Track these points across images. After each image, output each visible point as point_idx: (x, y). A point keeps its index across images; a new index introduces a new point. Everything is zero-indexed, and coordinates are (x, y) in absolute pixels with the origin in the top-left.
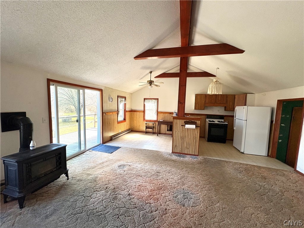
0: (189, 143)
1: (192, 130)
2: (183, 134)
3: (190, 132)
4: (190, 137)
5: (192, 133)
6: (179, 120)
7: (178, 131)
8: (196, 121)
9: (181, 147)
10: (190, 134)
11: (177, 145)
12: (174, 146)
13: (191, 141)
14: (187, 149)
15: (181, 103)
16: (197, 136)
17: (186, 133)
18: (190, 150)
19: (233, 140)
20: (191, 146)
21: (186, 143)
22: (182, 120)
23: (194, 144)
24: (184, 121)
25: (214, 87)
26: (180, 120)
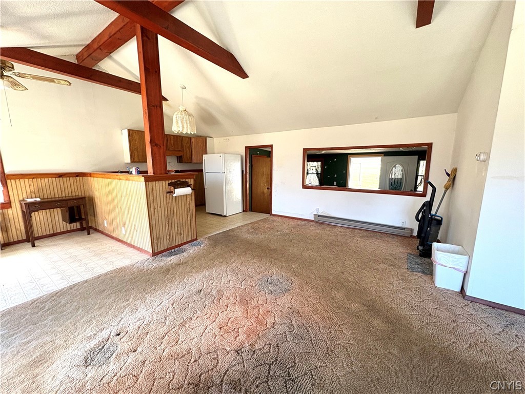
0: (181, 223)
1: (183, 198)
2: (169, 209)
3: (180, 203)
4: (181, 212)
5: (183, 204)
6: (157, 182)
7: (159, 205)
8: (187, 180)
9: (168, 237)
10: (180, 205)
11: (161, 235)
12: (155, 239)
13: (184, 218)
14: (179, 236)
15: (156, 145)
16: (191, 207)
17: (175, 204)
18: (185, 236)
19: (205, 205)
20: (184, 227)
21: (176, 225)
22: (164, 182)
23: (189, 222)
24: (167, 182)
26: (161, 182)
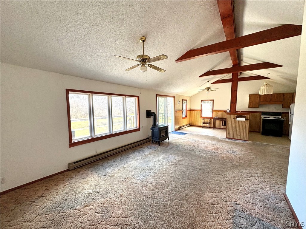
0: (240, 131)
1: (242, 122)
2: (235, 125)
3: (240, 123)
4: (240, 127)
5: (242, 124)
6: (231, 115)
7: (231, 122)
8: (246, 116)
9: (233, 134)
10: (240, 125)
11: (230, 133)
12: (228, 133)
13: (242, 130)
14: (238, 136)
15: (233, 103)
16: (246, 126)
17: (238, 124)
18: (241, 136)
20: (241, 134)
21: (237, 131)
22: (234, 115)
23: (244, 132)
24: (235, 115)
25: (265, 90)
26: (233, 115)
